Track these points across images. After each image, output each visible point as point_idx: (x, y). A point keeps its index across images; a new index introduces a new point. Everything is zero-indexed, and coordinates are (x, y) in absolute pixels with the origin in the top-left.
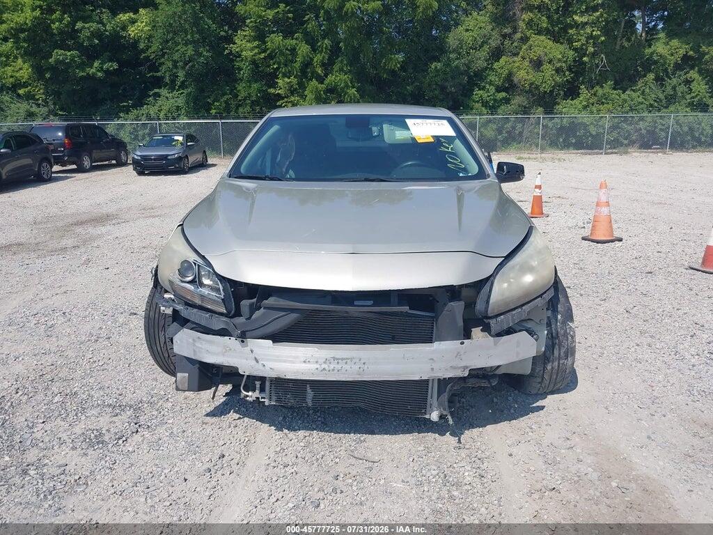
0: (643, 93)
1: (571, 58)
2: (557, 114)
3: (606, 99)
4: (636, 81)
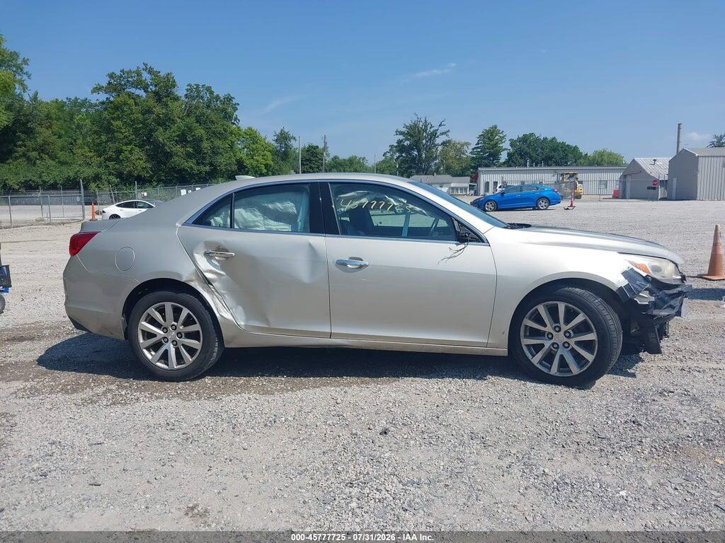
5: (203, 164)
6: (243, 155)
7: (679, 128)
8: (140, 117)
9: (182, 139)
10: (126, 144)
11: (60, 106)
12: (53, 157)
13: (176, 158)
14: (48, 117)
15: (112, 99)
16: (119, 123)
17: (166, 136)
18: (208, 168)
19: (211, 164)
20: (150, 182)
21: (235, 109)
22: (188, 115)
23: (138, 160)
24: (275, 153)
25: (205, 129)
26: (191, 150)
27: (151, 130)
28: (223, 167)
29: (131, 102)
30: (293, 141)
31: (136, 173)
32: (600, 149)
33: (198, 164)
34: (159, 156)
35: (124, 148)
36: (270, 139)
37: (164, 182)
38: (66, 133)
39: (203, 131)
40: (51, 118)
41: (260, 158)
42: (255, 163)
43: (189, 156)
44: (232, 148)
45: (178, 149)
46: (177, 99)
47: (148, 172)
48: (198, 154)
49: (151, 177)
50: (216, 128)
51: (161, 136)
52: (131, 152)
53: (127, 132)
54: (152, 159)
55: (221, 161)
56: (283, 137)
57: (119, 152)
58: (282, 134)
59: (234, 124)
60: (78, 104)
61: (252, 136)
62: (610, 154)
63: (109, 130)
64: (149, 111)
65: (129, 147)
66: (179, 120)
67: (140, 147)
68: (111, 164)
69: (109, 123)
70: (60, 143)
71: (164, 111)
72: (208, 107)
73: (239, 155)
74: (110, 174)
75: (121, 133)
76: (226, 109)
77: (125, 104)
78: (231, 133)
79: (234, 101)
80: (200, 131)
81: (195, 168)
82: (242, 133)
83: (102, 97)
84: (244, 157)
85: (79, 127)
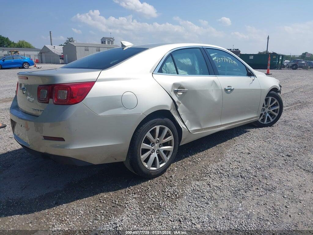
7: (50, 33)
32: (21, 40)
62: (26, 43)
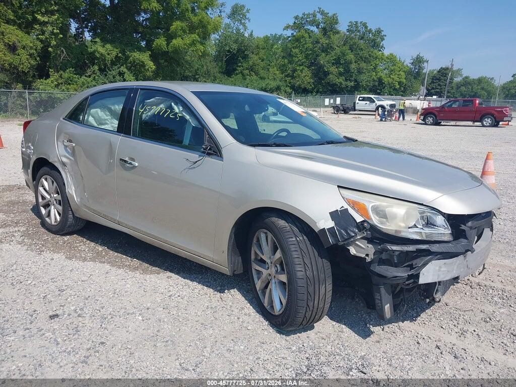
0: (94, 79)
1: (39, 48)
2: (34, 89)
3: (71, 81)
4: (85, 70)
5: (350, 80)
6: (383, 74)
8: (311, 46)
9: (337, 62)
10: (300, 65)
11: (266, 39)
12: (257, 74)
13: (331, 76)
14: (258, 47)
15: (295, 34)
16: (297, 50)
17: (327, 59)
18: (352, 84)
19: (356, 81)
20: (312, 92)
21: (383, 39)
22: (344, 45)
23: (306, 77)
24: (409, 73)
25: (355, 55)
26: (342, 70)
27: (317, 56)
28: (364, 83)
29: (306, 35)
30: (425, 64)
31: (303, 86)
33: (346, 80)
34: (320, 74)
35: (298, 68)
36: (408, 62)
37: (321, 93)
38: (267, 57)
39: (352, 56)
40: (259, 48)
41: (395, 77)
42: (391, 80)
43: (341, 74)
44: (375, 69)
45: (333, 69)
46: (338, 32)
47: (311, 85)
48: (347, 74)
49: (313, 89)
50: (363, 54)
51: (323, 59)
52: (301, 71)
53: (301, 57)
54: (316, 76)
55: (364, 78)
56: (419, 61)
57: (294, 71)
58: (417, 58)
59: (380, 51)
60: (276, 38)
61: (392, 59)
63: (290, 55)
64: (318, 42)
65: (301, 67)
66: (337, 48)
67: (308, 67)
68: (288, 79)
69: (291, 51)
70: (262, 64)
71: (327, 42)
72: (362, 38)
73: (380, 74)
74: (287, 86)
75: (298, 58)
76: (375, 40)
77: (303, 37)
78: (376, 58)
79: (383, 33)
80: (351, 56)
81: (344, 83)
82: (384, 58)
83: (289, 33)
84: (383, 76)
85: (275, 54)
